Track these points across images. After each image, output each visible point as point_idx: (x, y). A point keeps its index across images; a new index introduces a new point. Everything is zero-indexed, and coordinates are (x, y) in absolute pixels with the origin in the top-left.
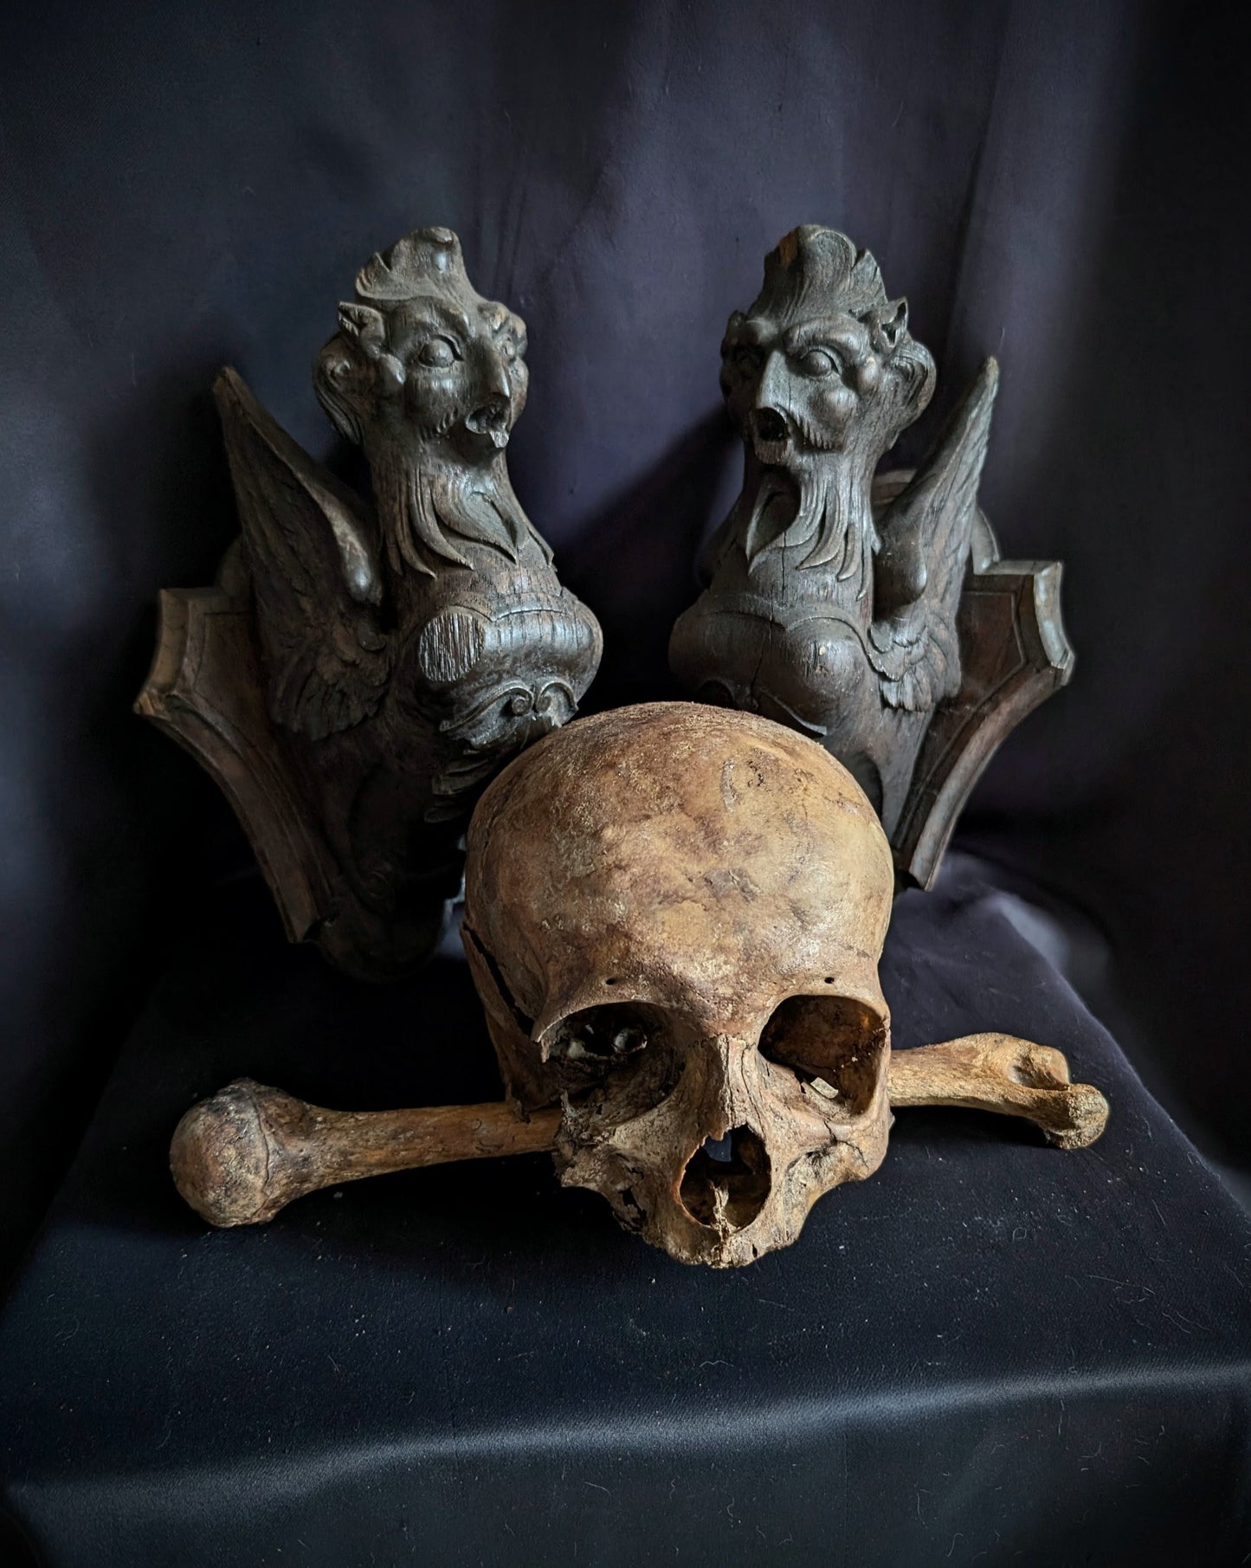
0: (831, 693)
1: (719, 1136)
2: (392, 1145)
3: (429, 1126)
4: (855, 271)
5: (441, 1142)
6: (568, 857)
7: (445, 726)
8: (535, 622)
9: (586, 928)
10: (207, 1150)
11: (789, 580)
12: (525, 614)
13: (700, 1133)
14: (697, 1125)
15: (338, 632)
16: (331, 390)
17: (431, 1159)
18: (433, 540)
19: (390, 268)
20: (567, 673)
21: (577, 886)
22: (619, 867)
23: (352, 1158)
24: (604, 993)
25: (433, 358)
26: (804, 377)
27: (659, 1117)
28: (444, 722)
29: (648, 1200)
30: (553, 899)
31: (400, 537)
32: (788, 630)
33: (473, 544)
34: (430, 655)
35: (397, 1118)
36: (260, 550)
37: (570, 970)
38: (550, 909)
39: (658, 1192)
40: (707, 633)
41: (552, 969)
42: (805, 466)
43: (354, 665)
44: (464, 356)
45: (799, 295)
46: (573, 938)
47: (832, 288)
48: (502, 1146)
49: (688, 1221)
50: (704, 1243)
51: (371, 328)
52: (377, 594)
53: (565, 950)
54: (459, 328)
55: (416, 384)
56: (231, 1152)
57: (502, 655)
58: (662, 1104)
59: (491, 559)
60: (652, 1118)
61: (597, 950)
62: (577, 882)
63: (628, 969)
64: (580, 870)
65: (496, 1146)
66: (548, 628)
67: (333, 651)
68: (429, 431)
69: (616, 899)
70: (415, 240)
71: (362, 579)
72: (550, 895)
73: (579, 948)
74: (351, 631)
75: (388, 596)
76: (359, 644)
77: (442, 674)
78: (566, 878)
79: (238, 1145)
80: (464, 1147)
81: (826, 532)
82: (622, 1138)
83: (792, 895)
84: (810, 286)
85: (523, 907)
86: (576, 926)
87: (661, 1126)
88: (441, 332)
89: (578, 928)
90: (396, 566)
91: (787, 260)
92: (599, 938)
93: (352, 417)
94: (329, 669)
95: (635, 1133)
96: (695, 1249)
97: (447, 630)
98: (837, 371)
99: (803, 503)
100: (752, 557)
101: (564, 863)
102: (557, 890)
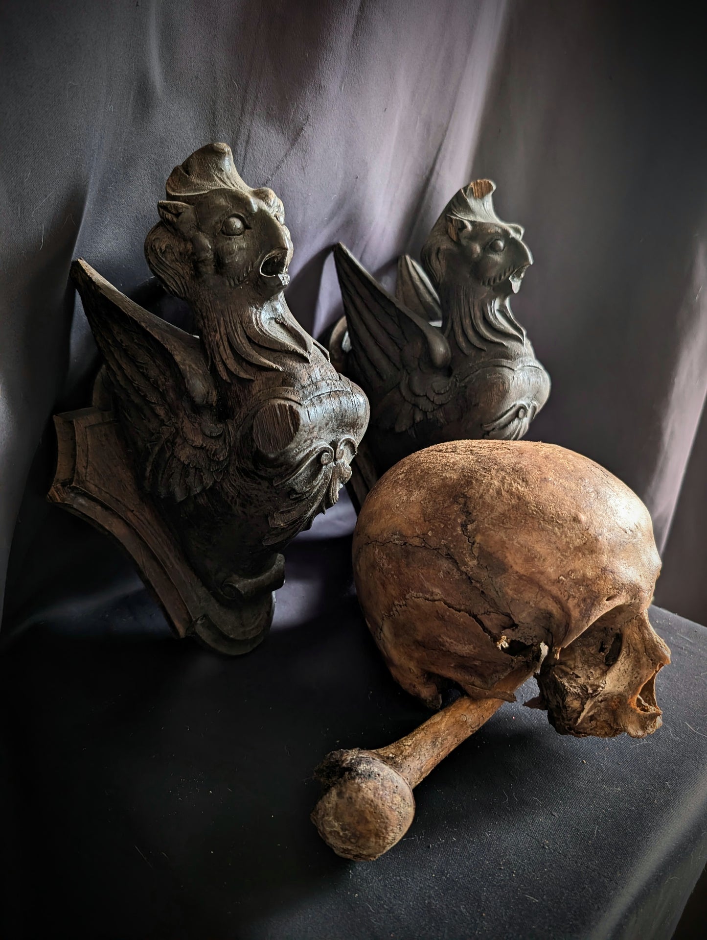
5: (456, 737)
6: (566, 536)
9: (590, 574)
14: (650, 661)
21: (580, 551)
24: (606, 606)
27: (622, 665)
30: (565, 563)
37: (584, 600)
38: (564, 569)
41: (571, 603)
46: (583, 581)
48: (480, 724)
49: (639, 716)
50: (648, 722)
53: (578, 590)
58: (620, 658)
60: (618, 667)
61: (598, 584)
62: (578, 549)
63: (618, 589)
64: (578, 542)
69: (602, 553)
72: (562, 560)
73: (587, 586)
78: (571, 548)
79: (399, 792)
85: (542, 573)
86: (583, 574)
87: (624, 669)
89: (584, 575)
92: (598, 577)
95: (613, 678)
101: (565, 541)
102: (566, 557)
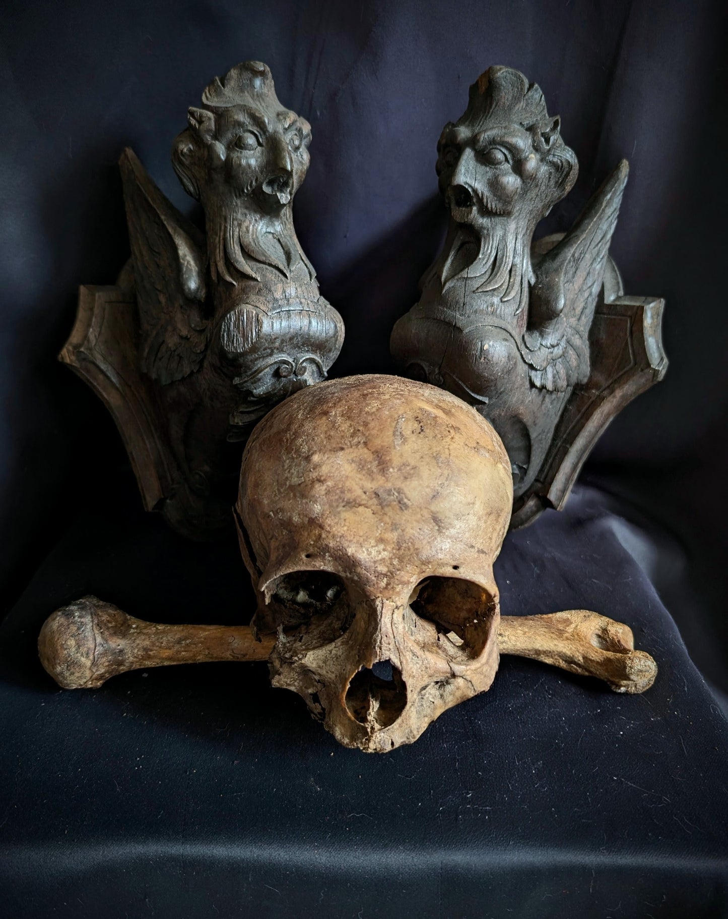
0: (491, 375)
1: (370, 666)
2: (177, 647)
3: (201, 637)
4: (527, 97)
5: (208, 649)
6: (289, 472)
7: (237, 381)
8: (297, 317)
9: (296, 519)
10: (58, 639)
11: (467, 299)
12: (291, 312)
13: (359, 662)
14: (357, 656)
15: (179, 316)
16: (181, 163)
17: (201, 658)
18: (237, 261)
19: (224, 86)
20: (318, 352)
21: (292, 491)
22: (319, 481)
23: (151, 653)
24: (303, 562)
25: (244, 144)
26: (486, 166)
27: (335, 649)
28: (236, 378)
29: (327, 702)
30: (277, 498)
31: (218, 259)
32: (464, 332)
33: (261, 265)
34: (228, 335)
35: (183, 630)
36: (139, 264)
37: (284, 546)
38: (275, 505)
39: (333, 697)
40: (413, 331)
41: (273, 544)
42: (485, 225)
43: (187, 338)
44: (264, 144)
45: (488, 113)
46: (287, 524)
47: (510, 108)
48: (246, 654)
49: (349, 719)
50: (359, 735)
51: (206, 124)
52: (202, 294)
53: (282, 532)
54: (262, 126)
55: (232, 160)
56: (72, 642)
57: (273, 337)
58: (338, 640)
59: (272, 275)
60: (330, 648)
61: (301, 534)
62: (292, 488)
63: (319, 548)
64: (295, 480)
65: (242, 654)
66: (306, 322)
67: (175, 329)
68: (240, 192)
69: (315, 502)
70: (241, 69)
71: (193, 284)
72: (275, 495)
73: (290, 532)
74: (186, 317)
75: (209, 296)
76: (190, 326)
77: (234, 347)
78: (286, 485)
79: (77, 638)
80: (223, 653)
81: (496, 270)
82: (311, 659)
83: (433, 508)
84: (496, 106)
85: (260, 503)
86: (290, 517)
87: (336, 655)
88: (250, 128)
89: (290, 519)
90: (214, 277)
91: (483, 88)
92: (303, 526)
93: (194, 181)
94: (172, 341)
95: (319, 657)
96: (353, 738)
97: (239, 319)
98: (508, 162)
99: (482, 249)
100: (445, 283)
101: (286, 475)
102: (280, 492)
